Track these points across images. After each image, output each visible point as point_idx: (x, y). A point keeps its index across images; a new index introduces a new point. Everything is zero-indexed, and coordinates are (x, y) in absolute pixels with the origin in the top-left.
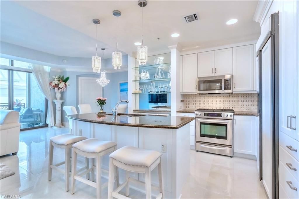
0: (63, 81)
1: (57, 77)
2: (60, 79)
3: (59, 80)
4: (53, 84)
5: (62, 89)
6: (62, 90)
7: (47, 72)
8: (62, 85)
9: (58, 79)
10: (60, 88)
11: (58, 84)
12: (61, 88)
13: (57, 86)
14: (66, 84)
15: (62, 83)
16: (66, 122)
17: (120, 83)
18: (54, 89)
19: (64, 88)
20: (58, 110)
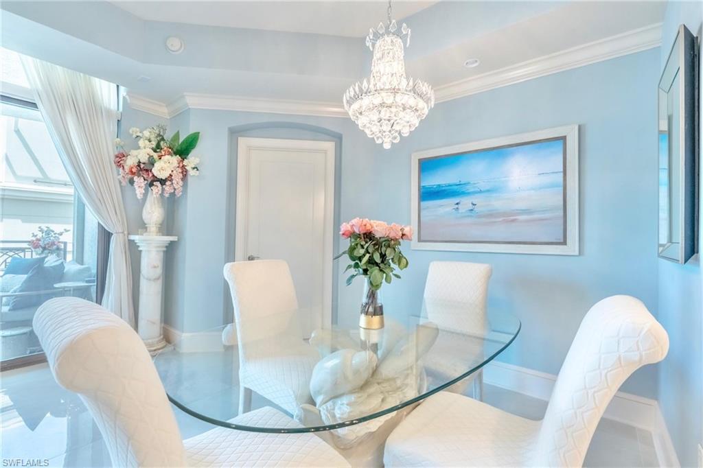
0: (176, 153)
1: (147, 133)
2: (162, 143)
3: (158, 148)
4: (130, 162)
5: (168, 183)
6: (168, 188)
7: (109, 112)
8: (166, 166)
9: (154, 144)
10: (155, 179)
11: (152, 162)
12: (163, 182)
13: (144, 169)
14: (185, 162)
15: (167, 157)
16: (183, 332)
17: (420, 160)
18: (132, 182)
19: (177, 178)
20: (149, 280)
